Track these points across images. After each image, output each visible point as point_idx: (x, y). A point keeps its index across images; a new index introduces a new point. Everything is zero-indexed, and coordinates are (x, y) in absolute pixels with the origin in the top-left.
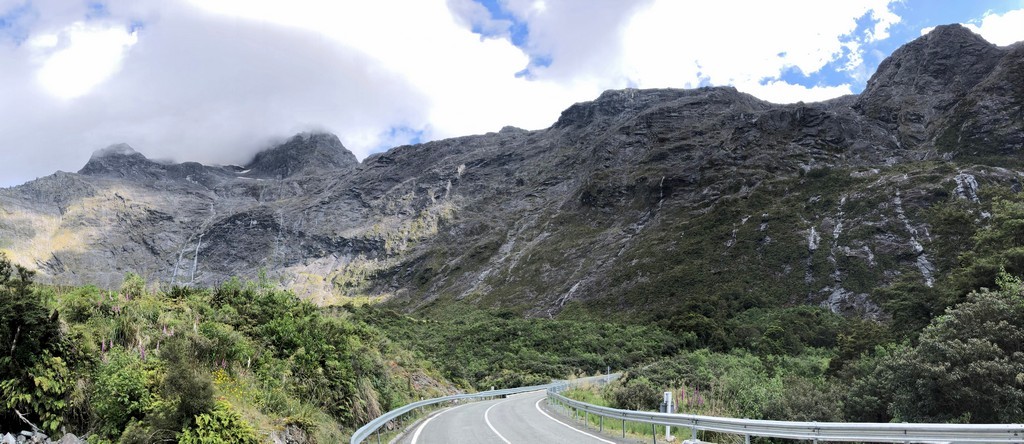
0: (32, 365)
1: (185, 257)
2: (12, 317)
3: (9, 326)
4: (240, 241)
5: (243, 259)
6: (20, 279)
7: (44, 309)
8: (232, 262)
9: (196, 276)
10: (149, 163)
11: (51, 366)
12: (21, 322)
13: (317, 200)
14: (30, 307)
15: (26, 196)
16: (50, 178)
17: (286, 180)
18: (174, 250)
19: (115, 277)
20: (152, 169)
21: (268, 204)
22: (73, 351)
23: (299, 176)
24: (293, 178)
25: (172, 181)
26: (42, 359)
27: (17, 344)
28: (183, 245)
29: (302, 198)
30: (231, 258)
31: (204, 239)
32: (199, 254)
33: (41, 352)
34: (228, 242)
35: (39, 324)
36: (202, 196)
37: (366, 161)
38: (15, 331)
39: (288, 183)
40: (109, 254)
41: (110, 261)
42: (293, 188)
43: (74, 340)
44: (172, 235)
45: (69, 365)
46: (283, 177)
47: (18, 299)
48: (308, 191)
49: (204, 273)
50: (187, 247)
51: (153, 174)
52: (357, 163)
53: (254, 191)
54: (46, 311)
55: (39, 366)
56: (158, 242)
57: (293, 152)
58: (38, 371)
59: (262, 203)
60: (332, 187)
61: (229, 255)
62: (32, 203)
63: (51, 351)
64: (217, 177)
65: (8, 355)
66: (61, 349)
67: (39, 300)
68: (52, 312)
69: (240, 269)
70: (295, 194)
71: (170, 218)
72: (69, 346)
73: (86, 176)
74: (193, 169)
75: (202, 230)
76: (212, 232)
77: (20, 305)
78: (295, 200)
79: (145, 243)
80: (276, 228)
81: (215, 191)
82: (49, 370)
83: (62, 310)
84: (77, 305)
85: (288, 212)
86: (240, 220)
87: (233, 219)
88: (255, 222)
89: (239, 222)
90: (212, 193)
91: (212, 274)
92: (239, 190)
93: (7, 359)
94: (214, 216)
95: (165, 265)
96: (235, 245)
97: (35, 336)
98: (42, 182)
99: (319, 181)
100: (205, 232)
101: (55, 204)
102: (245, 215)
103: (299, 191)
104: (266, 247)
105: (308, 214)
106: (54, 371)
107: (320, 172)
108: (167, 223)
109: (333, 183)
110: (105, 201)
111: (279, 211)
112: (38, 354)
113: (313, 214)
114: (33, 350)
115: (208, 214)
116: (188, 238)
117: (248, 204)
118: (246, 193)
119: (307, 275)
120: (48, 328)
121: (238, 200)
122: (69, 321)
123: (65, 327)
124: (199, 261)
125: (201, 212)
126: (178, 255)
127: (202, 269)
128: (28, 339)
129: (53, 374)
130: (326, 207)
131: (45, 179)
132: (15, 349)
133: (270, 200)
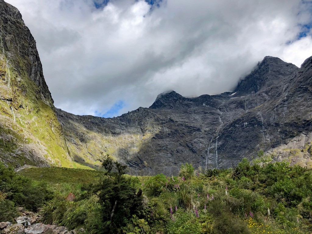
0: (125, 225)
1: (210, 152)
2: (112, 195)
3: (110, 201)
4: (241, 137)
5: (245, 148)
6: (117, 171)
7: (132, 189)
8: (239, 151)
9: (219, 163)
10: (184, 99)
11: (138, 225)
12: (118, 198)
13: (280, 101)
14: (123, 188)
15: (123, 123)
16: (135, 111)
17: (258, 93)
18: (204, 148)
19: (174, 169)
20: (186, 102)
21: (251, 110)
22: (152, 214)
23: (265, 89)
24: (261, 91)
25: (197, 108)
26: (132, 221)
27: (115, 212)
28: (208, 145)
29: (271, 102)
30: (238, 148)
31: (219, 139)
32: (218, 149)
33: (131, 217)
34: (234, 139)
35: (129, 199)
36: (213, 114)
37: (303, 65)
38: (113, 204)
39: (259, 95)
40: (169, 155)
41: (171, 160)
42: (263, 97)
43: (152, 208)
44: (201, 139)
45: (150, 224)
46: (256, 92)
47: (116, 184)
48: (272, 97)
49: (224, 160)
50: (211, 146)
51: (187, 105)
52: (297, 68)
53: (241, 105)
54: (134, 190)
55: (130, 226)
56: (195, 145)
57: (257, 75)
58: (129, 229)
59: (247, 111)
60: (286, 90)
61: (236, 147)
62: (126, 127)
63: (137, 216)
64: (219, 101)
65: (109, 219)
66: (144, 214)
67: (130, 183)
68: (137, 191)
69: (245, 155)
70: (265, 100)
71: (199, 130)
72: (149, 211)
73: (154, 110)
74: (205, 98)
75: (217, 134)
76: (223, 134)
77: (117, 187)
78: (266, 104)
79: (188, 146)
80: (260, 124)
81: (220, 109)
82: (136, 228)
83: (144, 190)
84: (153, 185)
85: (265, 112)
86: (238, 124)
87: (233, 124)
88: (246, 123)
89: (237, 125)
90: (218, 110)
91: (228, 161)
92: (233, 106)
93: (108, 223)
94: (222, 124)
95: (201, 159)
96: (238, 140)
97: (127, 207)
98: (131, 114)
99: (277, 88)
100: (219, 135)
101: (139, 126)
102: (239, 120)
103: (267, 97)
104: (257, 138)
105: (277, 110)
106: (140, 228)
107: (276, 82)
108: (198, 133)
109: (285, 86)
110: (165, 123)
111: (259, 113)
112: (129, 218)
113: (280, 110)
114: (126, 215)
115: (219, 124)
116: (210, 140)
117: (240, 113)
118: (237, 107)
119: (289, 150)
120: (135, 201)
121: (234, 112)
122: (148, 196)
123: (146, 200)
124: (219, 154)
125: (214, 123)
126: (207, 152)
127: (222, 158)
128: (122, 208)
129: (139, 230)
130: (286, 103)
131: (134, 112)
132: (114, 216)
133: (251, 108)
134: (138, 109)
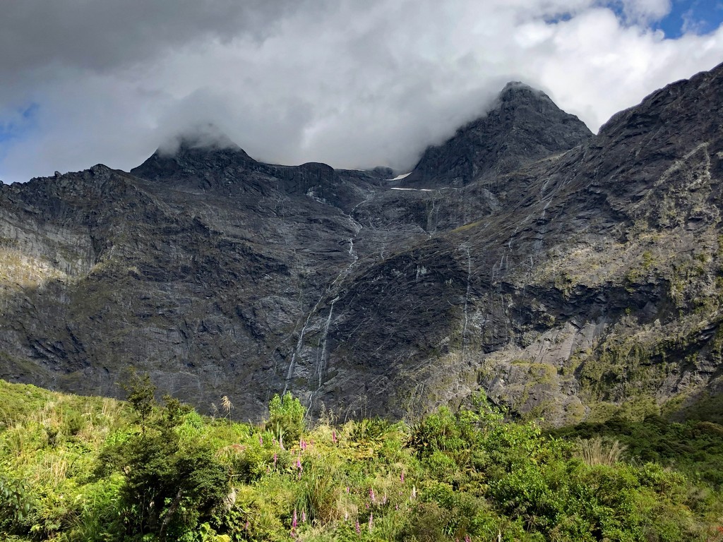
1: (306, 342)
4: (402, 308)
5: (409, 342)
8: (389, 348)
9: (326, 378)
10: (253, 164)
13: (527, 220)
15: (30, 208)
16: (81, 175)
17: (472, 185)
18: (288, 329)
19: (184, 381)
20: (256, 175)
21: (444, 235)
23: (492, 177)
24: (482, 181)
25: (287, 199)
28: (304, 319)
29: (502, 218)
30: (387, 341)
31: (339, 307)
32: (331, 335)
34: (381, 312)
36: (332, 226)
37: (605, 129)
39: (474, 192)
40: (176, 336)
41: (178, 351)
42: (483, 200)
44: (284, 300)
46: (466, 182)
48: (508, 204)
49: (342, 371)
50: (310, 324)
51: (258, 185)
52: (589, 135)
53: (416, 213)
56: (262, 313)
57: (479, 133)
59: (432, 234)
60: (548, 190)
61: (383, 336)
62: (41, 222)
64: (358, 190)
69: (406, 362)
70: (487, 212)
71: (283, 269)
74: (317, 175)
75: (336, 289)
76: (353, 293)
78: (489, 223)
79: (241, 316)
80: (461, 279)
81: (356, 216)
85: (480, 247)
86: (400, 269)
87: (386, 268)
88: (424, 271)
89: (398, 273)
90: (350, 219)
91: (354, 374)
92: (394, 212)
94: (355, 263)
95: (273, 361)
96: (394, 315)
98: (65, 183)
99: (526, 180)
100: (341, 294)
101: (85, 229)
102: (406, 257)
103: (494, 204)
104: (446, 317)
105: (515, 247)
107: (526, 164)
108: (279, 277)
109: (549, 180)
110: (177, 233)
111: (463, 246)
113: (523, 247)
115: (346, 260)
116: (312, 306)
117: (411, 237)
118: (405, 218)
119: (527, 366)
121: (394, 231)
124: (331, 349)
125: (334, 255)
126: (295, 339)
127: (337, 365)
130: (543, 229)
131: (71, 176)
133: (445, 227)
134: (91, 171)
